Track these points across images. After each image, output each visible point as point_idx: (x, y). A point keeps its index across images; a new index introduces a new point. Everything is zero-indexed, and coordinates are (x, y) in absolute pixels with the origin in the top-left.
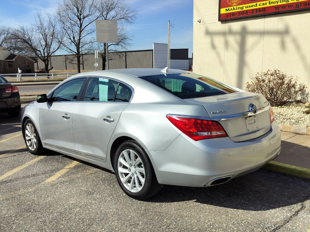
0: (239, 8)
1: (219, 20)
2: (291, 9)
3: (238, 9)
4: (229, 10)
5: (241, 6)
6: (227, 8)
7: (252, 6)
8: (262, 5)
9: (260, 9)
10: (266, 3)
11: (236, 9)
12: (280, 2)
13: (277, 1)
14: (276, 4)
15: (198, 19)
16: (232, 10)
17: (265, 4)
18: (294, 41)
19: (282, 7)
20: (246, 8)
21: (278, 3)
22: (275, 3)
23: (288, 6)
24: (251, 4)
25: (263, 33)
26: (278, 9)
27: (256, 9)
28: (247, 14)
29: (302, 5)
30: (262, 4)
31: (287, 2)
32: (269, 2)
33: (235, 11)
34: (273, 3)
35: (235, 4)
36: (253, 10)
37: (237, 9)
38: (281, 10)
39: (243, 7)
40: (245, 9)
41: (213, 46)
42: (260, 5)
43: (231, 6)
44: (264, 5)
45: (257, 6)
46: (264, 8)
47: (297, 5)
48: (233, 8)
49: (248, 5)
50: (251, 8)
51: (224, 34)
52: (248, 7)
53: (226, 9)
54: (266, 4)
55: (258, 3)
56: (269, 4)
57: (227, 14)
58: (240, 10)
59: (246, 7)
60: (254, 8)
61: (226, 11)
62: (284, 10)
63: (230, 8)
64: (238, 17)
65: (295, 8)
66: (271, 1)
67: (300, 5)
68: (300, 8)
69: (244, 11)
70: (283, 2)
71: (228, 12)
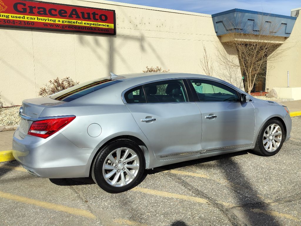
0: (4, 16)
2: (57, 28)
5: (6, 14)
7: (19, 17)
8: (30, 19)
9: (28, 22)
10: (34, 18)
12: (47, 20)
13: (45, 19)
14: (44, 21)
17: (33, 19)
19: (50, 25)
20: (12, 17)
21: (46, 21)
22: (43, 20)
23: (56, 25)
26: (47, 26)
27: (25, 22)
28: (14, 23)
29: (67, 27)
31: (54, 22)
39: (9, 16)
40: (10, 18)
42: (28, 18)
44: (32, 19)
45: (24, 18)
46: (33, 22)
47: (63, 26)
49: (15, 15)
50: (18, 19)
52: (14, 17)
54: (34, 19)
55: (26, 16)
56: (38, 19)
58: (5, 18)
59: (12, 16)
60: (21, 19)
62: (52, 28)
64: (3, 24)
65: (61, 28)
66: (39, 17)
67: (65, 27)
68: (65, 29)
69: (10, 20)
70: (50, 21)
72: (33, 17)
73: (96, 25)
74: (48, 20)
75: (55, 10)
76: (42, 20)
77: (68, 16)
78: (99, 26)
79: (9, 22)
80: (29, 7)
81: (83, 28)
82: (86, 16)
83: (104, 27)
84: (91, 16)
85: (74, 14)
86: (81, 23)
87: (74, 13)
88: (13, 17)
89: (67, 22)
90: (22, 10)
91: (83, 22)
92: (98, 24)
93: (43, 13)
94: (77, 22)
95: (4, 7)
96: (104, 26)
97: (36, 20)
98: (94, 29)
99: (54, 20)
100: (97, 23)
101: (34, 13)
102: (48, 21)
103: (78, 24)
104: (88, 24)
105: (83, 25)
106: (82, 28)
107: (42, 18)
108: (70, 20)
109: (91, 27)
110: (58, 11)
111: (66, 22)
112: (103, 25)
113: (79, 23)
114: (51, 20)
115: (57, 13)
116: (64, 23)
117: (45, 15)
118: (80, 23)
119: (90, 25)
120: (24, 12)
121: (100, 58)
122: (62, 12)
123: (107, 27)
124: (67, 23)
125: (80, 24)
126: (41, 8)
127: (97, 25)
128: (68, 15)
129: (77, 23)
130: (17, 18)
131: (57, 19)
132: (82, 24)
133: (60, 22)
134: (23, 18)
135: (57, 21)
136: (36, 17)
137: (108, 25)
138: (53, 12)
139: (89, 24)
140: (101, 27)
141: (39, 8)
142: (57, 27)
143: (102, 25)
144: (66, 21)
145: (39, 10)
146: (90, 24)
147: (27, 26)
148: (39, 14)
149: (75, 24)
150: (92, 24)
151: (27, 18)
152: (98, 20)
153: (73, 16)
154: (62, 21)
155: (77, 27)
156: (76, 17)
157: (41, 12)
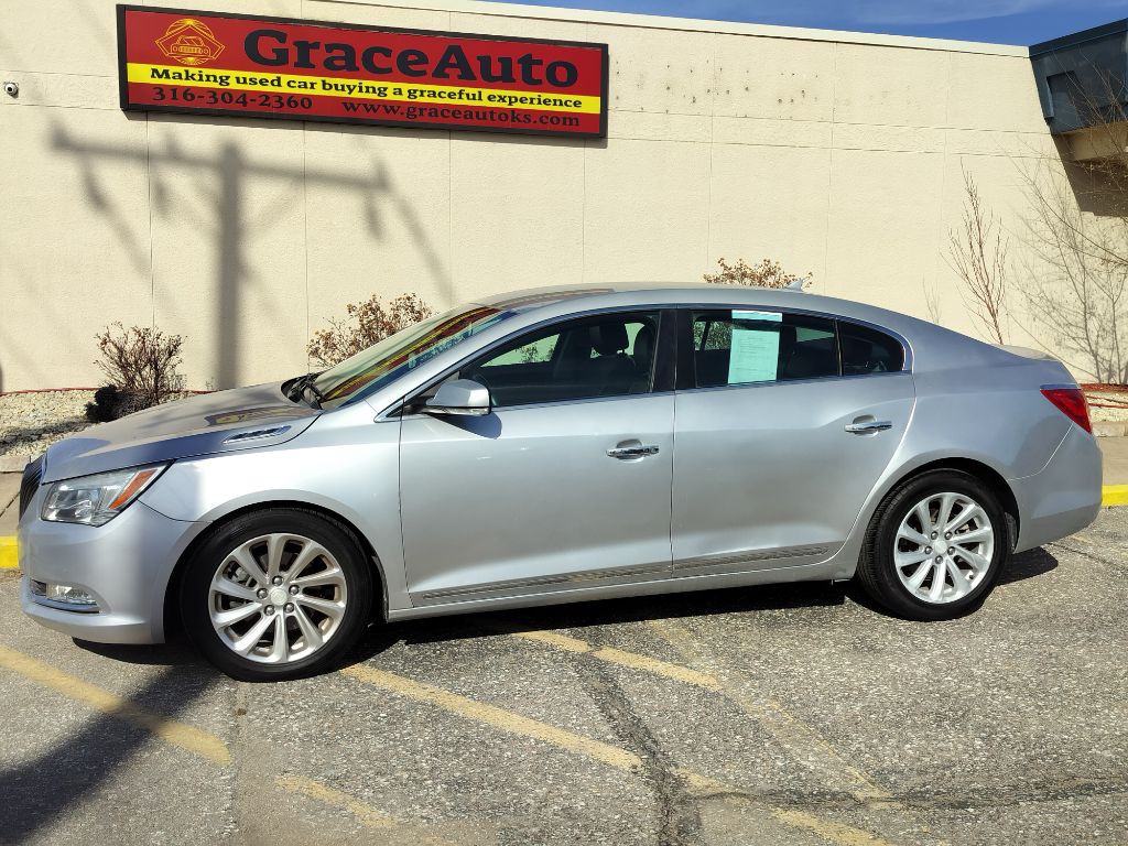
0: (212, 79)
1: (125, 106)
2: (391, 117)
3: (205, 78)
4: (168, 77)
5: (219, 73)
6: (161, 68)
7: (261, 82)
8: (299, 87)
10: (312, 84)
11: (197, 77)
12: (357, 89)
13: (348, 86)
14: (345, 94)
15: (5, 79)
16: (181, 78)
17: (309, 86)
18: (406, 212)
19: (365, 105)
20: (238, 81)
21: (351, 91)
22: (343, 89)
23: (385, 107)
24: (259, 76)
25: (303, 177)
26: (355, 110)
27: (279, 96)
28: (245, 103)
29: (426, 113)
30: (297, 84)
31: (378, 95)
32: (324, 82)
33: (190, 83)
34: (336, 89)
35: (191, 59)
36: (267, 96)
37: (201, 79)
38: (362, 114)
39: (228, 78)
40: (233, 85)
41: (97, 199)
42: (292, 84)
43: (176, 63)
44: (306, 87)
45: (279, 85)
47: (411, 110)
48: (187, 72)
49: (249, 75)
50: (258, 88)
51: (145, 157)
52: (245, 82)
53: (155, 71)
54: (312, 87)
55: (285, 78)
56: (324, 88)
57: (160, 88)
58: (216, 85)
59: (238, 79)
60: (269, 88)
61: (153, 76)
62: (372, 116)
63: (172, 69)
64: (208, 107)
65: (404, 118)
66: (328, 80)
67: (417, 113)
68: (419, 120)
69: (230, 93)
70: (368, 91)
71: (163, 81)
72: (309, 79)
73: (532, 102)
74: (361, 88)
75: (387, 53)
76: (340, 88)
77: (430, 72)
78: (543, 107)
79: (227, 97)
80: (296, 44)
81: (485, 114)
82: (497, 70)
83: (564, 109)
84: (517, 69)
85: (453, 66)
86: (477, 97)
87: (453, 60)
88: (242, 81)
89: (426, 94)
90: (274, 57)
91: (486, 92)
92: (539, 100)
93: (343, 63)
94: (460, 93)
95: (214, 49)
96: (561, 104)
97: (318, 91)
98: (525, 116)
99: (379, 89)
100: (535, 95)
101: (313, 66)
102: (361, 90)
103: (465, 102)
104: (502, 99)
105: (485, 103)
106: (481, 116)
107: (340, 81)
108: (438, 89)
109: (513, 111)
110: (395, 55)
111: (422, 95)
112: (558, 103)
113: (468, 95)
114: (371, 90)
115: (391, 63)
116: (416, 97)
117: (350, 69)
118: (474, 95)
119: (510, 103)
120: (279, 63)
122: (411, 58)
123: (573, 109)
124: (425, 99)
125: (474, 99)
126: (337, 46)
127: (536, 101)
128: (430, 68)
129: (460, 98)
130: (256, 83)
131: (391, 86)
132: (480, 99)
133: (400, 93)
134: (276, 83)
135: (389, 92)
136: (318, 80)
137: (580, 103)
138: (379, 60)
139: (507, 99)
140: (551, 108)
141: (330, 48)
142: (388, 112)
143: (555, 101)
144: (422, 92)
145: (329, 55)
146: (510, 98)
147: (286, 110)
148: (331, 68)
149: (456, 101)
150: (516, 99)
151: (290, 84)
152: (540, 82)
153: (447, 71)
154: (409, 91)
155: (460, 113)
156: (460, 77)
157: (337, 63)
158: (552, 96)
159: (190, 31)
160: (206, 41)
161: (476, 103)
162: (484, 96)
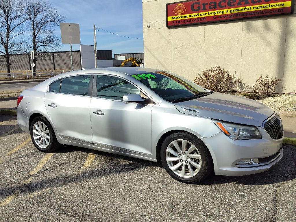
0: (184, 17)
1: (167, 26)
2: (225, 19)
3: (182, 17)
4: (175, 18)
5: (185, 15)
6: (174, 17)
7: (194, 16)
9: (201, 18)
10: (206, 14)
11: (181, 17)
13: (214, 13)
15: (147, 25)
16: (178, 18)
17: (205, 14)
19: (219, 17)
20: (189, 17)
21: (215, 14)
22: (213, 14)
23: (224, 16)
24: (193, 14)
26: (216, 18)
27: (198, 18)
28: (191, 21)
29: (235, 16)
30: (202, 14)
31: (222, 13)
32: (209, 13)
33: (180, 19)
35: (180, 13)
36: (195, 19)
38: (218, 19)
39: (187, 16)
40: (188, 18)
43: (177, 15)
44: (204, 15)
45: (198, 16)
46: (205, 18)
47: (231, 16)
48: (179, 16)
50: (194, 17)
52: (191, 16)
53: (173, 17)
54: (206, 15)
55: (199, 13)
56: (209, 14)
57: (173, 21)
58: (184, 18)
59: (189, 16)
60: (196, 17)
61: (172, 19)
62: (220, 19)
63: (176, 16)
64: (183, 24)
65: (229, 18)
68: (233, 18)
71: (174, 20)
72: (205, 13)
73: (267, 7)
74: (218, 12)
75: (225, 2)
78: (271, 8)
80: (202, 4)
83: (278, 7)
85: (243, 1)
86: (250, 9)
91: (252, 7)
92: (270, 6)
95: (184, 9)
96: (277, 6)
97: (207, 15)
98: (265, 12)
99: (222, 12)
101: (206, 9)
103: (246, 11)
104: (257, 8)
105: (252, 10)
106: (251, 14)
108: (238, 8)
109: (261, 10)
110: (227, 2)
113: (247, 9)
114: (220, 12)
115: (226, 4)
116: (232, 12)
117: (215, 8)
118: (249, 8)
119: (260, 8)
120: (198, 10)
121: (268, 44)
122: (231, 1)
123: (281, 7)
124: (235, 12)
125: (249, 9)
126: (212, 3)
127: (268, 6)
128: (236, 3)
129: (245, 10)
131: (225, 10)
132: (251, 9)
133: (228, 12)
136: (207, 12)
137: (284, 4)
138: (223, 4)
139: (259, 8)
140: (274, 7)
141: (210, 3)
143: (275, 5)
144: (234, 10)
145: (210, 5)
147: (200, 22)
148: (211, 9)
149: (244, 11)
150: (262, 7)
153: (241, 3)
154: (230, 11)
155: (244, 14)
156: (245, 4)
157: (212, 7)
158: (274, 4)
159: (180, 7)
160: (183, 8)
161: (250, 10)
162: (252, 8)
